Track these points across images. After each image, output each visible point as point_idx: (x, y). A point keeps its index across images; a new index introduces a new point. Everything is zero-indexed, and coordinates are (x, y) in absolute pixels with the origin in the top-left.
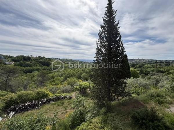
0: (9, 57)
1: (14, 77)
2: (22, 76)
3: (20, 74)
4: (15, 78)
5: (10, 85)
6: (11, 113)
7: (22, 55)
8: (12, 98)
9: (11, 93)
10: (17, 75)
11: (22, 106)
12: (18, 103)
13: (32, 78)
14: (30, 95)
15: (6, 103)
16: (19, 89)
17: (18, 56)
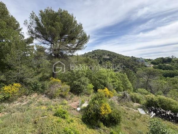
0: (149, 60)
1: (154, 79)
2: (161, 79)
3: (159, 77)
4: (154, 81)
5: (151, 87)
6: (152, 113)
7: (161, 57)
8: (152, 99)
9: (152, 94)
10: (156, 78)
11: (163, 112)
12: (158, 107)
13: (174, 84)
14: (173, 103)
15: (148, 101)
16: (159, 92)
17: (157, 59)
